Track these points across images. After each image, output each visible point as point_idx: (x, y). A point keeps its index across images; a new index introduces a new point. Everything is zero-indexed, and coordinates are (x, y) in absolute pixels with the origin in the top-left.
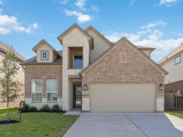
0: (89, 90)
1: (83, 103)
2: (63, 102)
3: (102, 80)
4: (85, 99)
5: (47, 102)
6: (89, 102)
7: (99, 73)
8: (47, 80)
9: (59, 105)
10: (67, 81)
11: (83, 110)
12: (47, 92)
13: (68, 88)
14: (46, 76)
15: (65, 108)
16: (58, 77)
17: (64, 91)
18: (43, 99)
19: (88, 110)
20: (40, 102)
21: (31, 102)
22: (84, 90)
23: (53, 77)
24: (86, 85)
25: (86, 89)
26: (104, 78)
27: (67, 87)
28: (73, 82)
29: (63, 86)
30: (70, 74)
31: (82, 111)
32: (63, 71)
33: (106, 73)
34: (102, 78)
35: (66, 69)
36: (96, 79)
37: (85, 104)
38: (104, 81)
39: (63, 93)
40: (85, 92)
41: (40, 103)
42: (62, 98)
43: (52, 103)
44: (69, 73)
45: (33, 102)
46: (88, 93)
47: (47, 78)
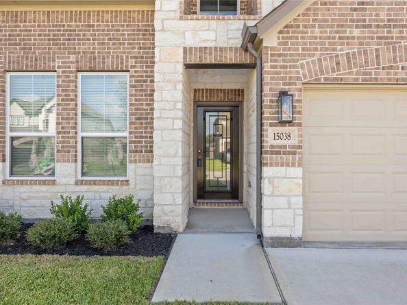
0: (300, 125)
1: (272, 195)
2: (156, 183)
3: (372, 69)
4: (281, 171)
5: (76, 183)
6: (299, 191)
7: (356, 32)
8: (80, 75)
9: (134, 202)
10: (181, 78)
11: (268, 232)
12: (81, 134)
13: (180, 114)
14: (73, 58)
15: (166, 214)
16: (132, 62)
17: (162, 129)
18: (60, 168)
19: (297, 233)
20: (44, 183)
21: (4, 183)
22: (271, 125)
23: (109, 61)
24: (283, 94)
25: (285, 117)
26: (386, 56)
27: (180, 106)
28: (195, 90)
29: (156, 105)
30: (190, 42)
31: (260, 236)
32: (157, 25)
33: (395, 32)
34: (371, 57)
35: (172, 15)
36: (343, 61)
37: (282, 202)
38: (383, 75)
39: (156, 136)
40: (278, 136)
41: (44, 188)
42: (150, 160)
43: (105, 188)
44: (188, 35)
45: (13, 183)
46: (294, 141)
47: (82, 65)
